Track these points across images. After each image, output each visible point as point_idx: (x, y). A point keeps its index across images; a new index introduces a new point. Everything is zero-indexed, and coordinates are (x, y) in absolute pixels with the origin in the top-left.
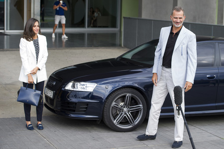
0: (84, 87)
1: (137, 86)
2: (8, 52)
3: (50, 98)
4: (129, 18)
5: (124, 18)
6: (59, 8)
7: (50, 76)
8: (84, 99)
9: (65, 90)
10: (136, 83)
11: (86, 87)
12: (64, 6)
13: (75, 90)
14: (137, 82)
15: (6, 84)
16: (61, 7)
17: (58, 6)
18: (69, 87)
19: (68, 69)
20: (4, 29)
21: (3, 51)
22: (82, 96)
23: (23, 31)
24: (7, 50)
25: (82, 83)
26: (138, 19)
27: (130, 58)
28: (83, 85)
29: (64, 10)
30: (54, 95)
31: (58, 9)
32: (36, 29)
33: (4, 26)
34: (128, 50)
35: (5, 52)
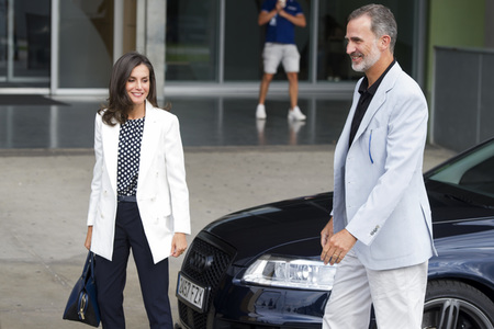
0: (306, 274)
1: (480, 274)
2: (61, 159)
3: (195, 311)
4: (455, 50)
5: (438, 49)
6: (279, 18)
7: (196, 239)
8: (305, 314)
9: (244, 283)
10: (475, 265)
11: (311, 274)
12: (294, 13)
13: (274, 283)
14: (480, 260)
15: (54, 263)
16: (283, 14)
17: (274, 13)
18: (256, 274)
19: (253, 218)
20: (48, 85)
21: (48, 154)
22: (299, 304)
23: (105, 92)
24: (57, 154)
25: (299, 262)
26: (484, 54)
27: (456, 181)
28: (303, 268)
29: (292, 25)
30: (208, 299)
31: (273, 22)
32: (137, 88)
33: (49, 75)
34: (451, 155)
35: (51, 158)
